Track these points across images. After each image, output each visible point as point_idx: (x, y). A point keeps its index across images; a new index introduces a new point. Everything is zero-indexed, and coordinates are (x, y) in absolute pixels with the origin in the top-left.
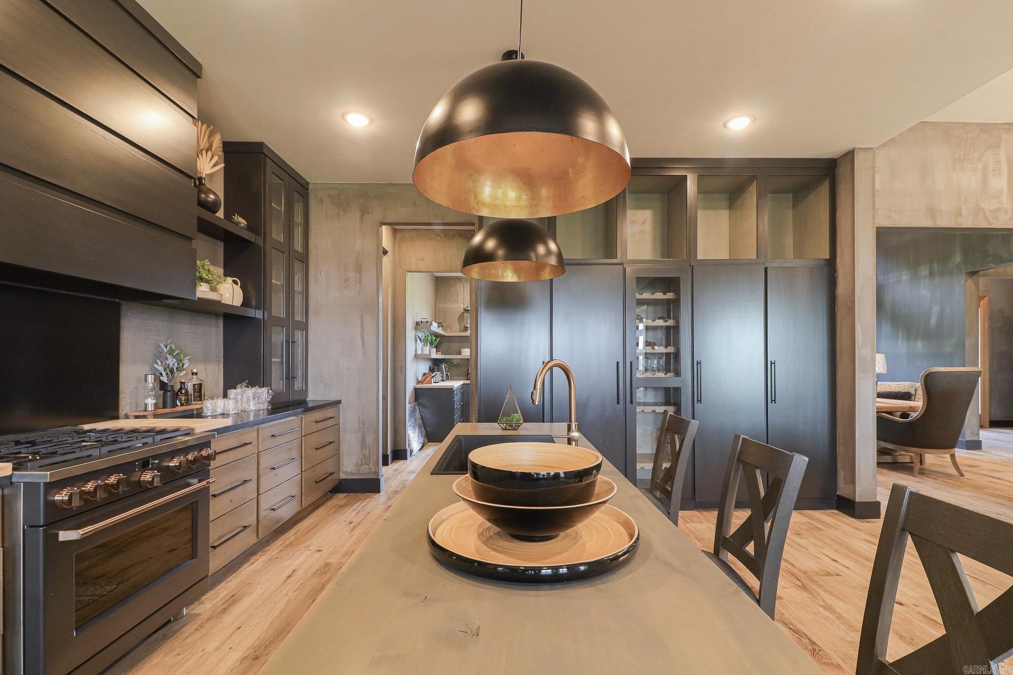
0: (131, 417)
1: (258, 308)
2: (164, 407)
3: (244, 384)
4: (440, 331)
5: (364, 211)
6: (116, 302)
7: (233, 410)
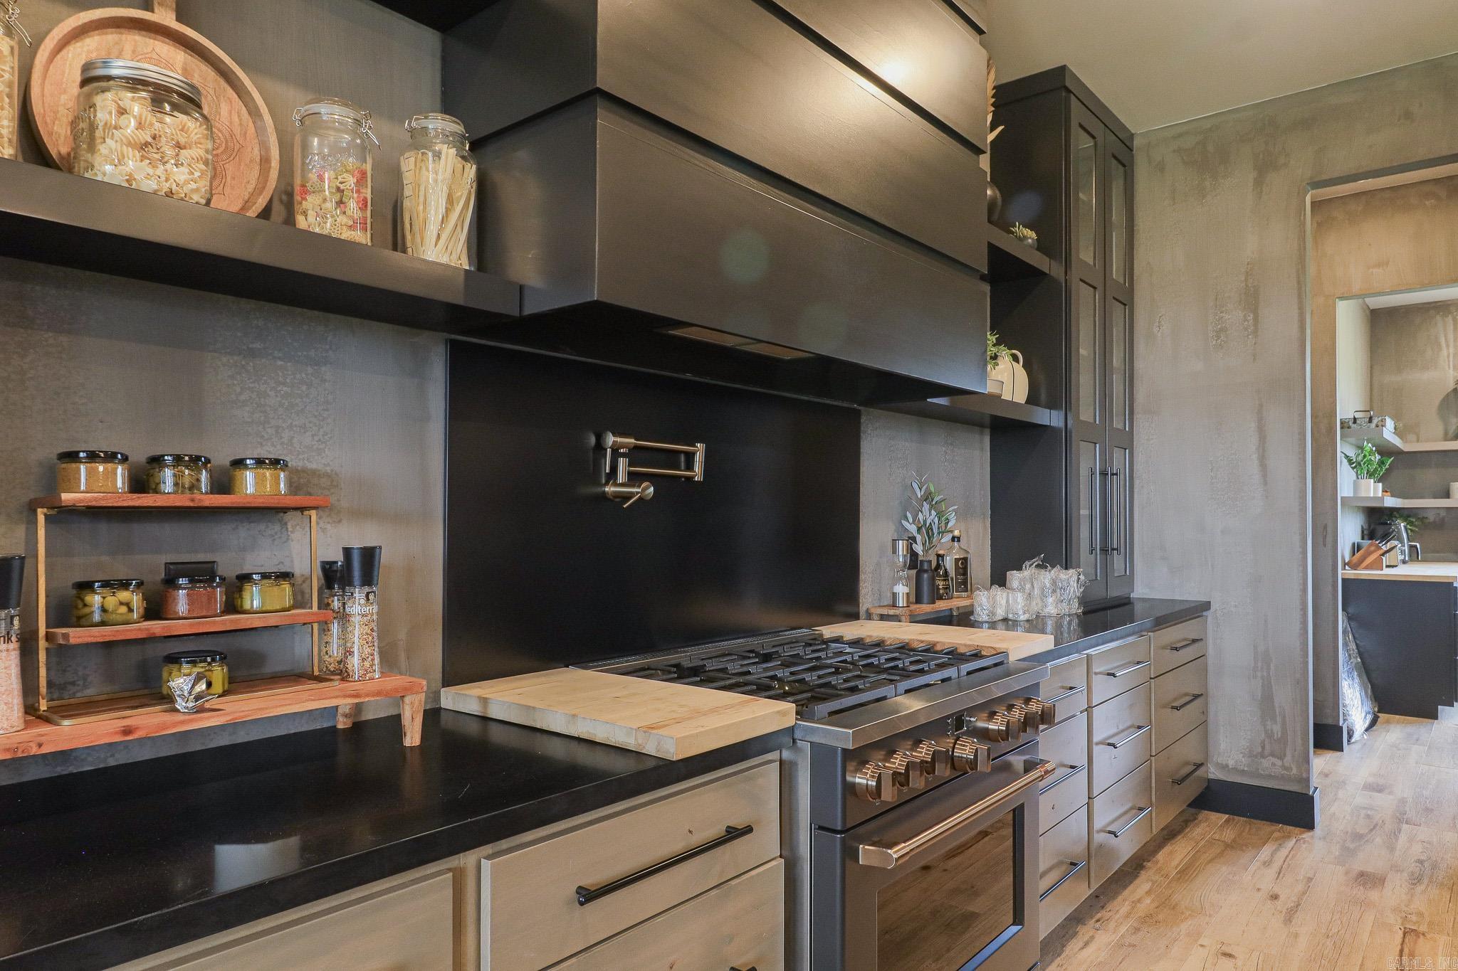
0: (875, 617)
1: (1052, 405)
2: (918, 600)
3: (1037, 561)
4: (1397, 441)
5: (1265, 167)
6: (854, 409)
7: (1024, 613)
